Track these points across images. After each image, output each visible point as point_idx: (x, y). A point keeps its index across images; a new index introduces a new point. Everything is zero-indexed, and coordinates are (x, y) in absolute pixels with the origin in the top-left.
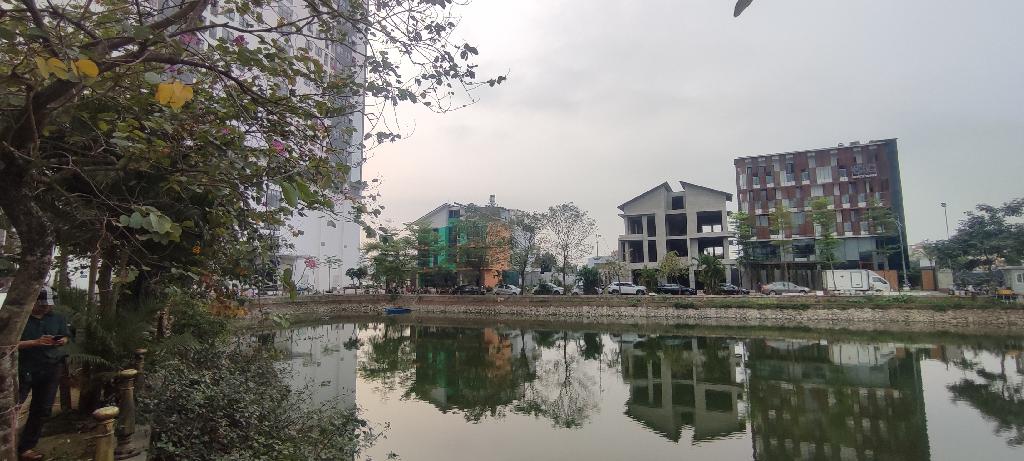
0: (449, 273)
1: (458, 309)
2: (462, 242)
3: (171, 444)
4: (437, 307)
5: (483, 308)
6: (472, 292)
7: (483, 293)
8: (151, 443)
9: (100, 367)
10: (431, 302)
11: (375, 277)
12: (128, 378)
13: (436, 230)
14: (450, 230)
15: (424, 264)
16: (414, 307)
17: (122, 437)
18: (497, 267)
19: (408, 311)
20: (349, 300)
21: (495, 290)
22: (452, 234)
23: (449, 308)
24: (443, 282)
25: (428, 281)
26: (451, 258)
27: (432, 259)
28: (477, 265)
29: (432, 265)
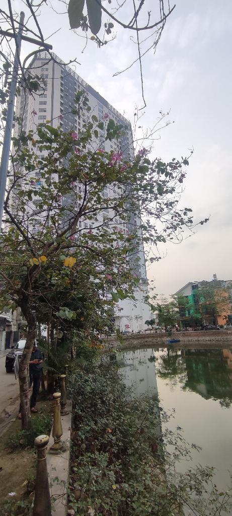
0: (197, 319)
1: (206, 339)
2: (202, 301)
3: (80, 410)
4: (193, 338)
5: (220, 337)
6: (212, 329)
7: (218, 329)
8: (73, 409)
9: (53, 373)
10: (190, 335)
11: (159, 324)
12: (63, 378)
13: (187, 297)
14: (194, 296)
15: (183, 315)
16: (181, 339)
17: (63, 405)
18: (224, 314)
19: (179, 341)
20: (148, 336)
21: (225, 327)
22: (196, 298)
23: (200, 338)
24: (194, 324)
25: (187, 324)
26: (197, 310)
27: (187, 312)
28: (212, 313)
29: (187, 315)
